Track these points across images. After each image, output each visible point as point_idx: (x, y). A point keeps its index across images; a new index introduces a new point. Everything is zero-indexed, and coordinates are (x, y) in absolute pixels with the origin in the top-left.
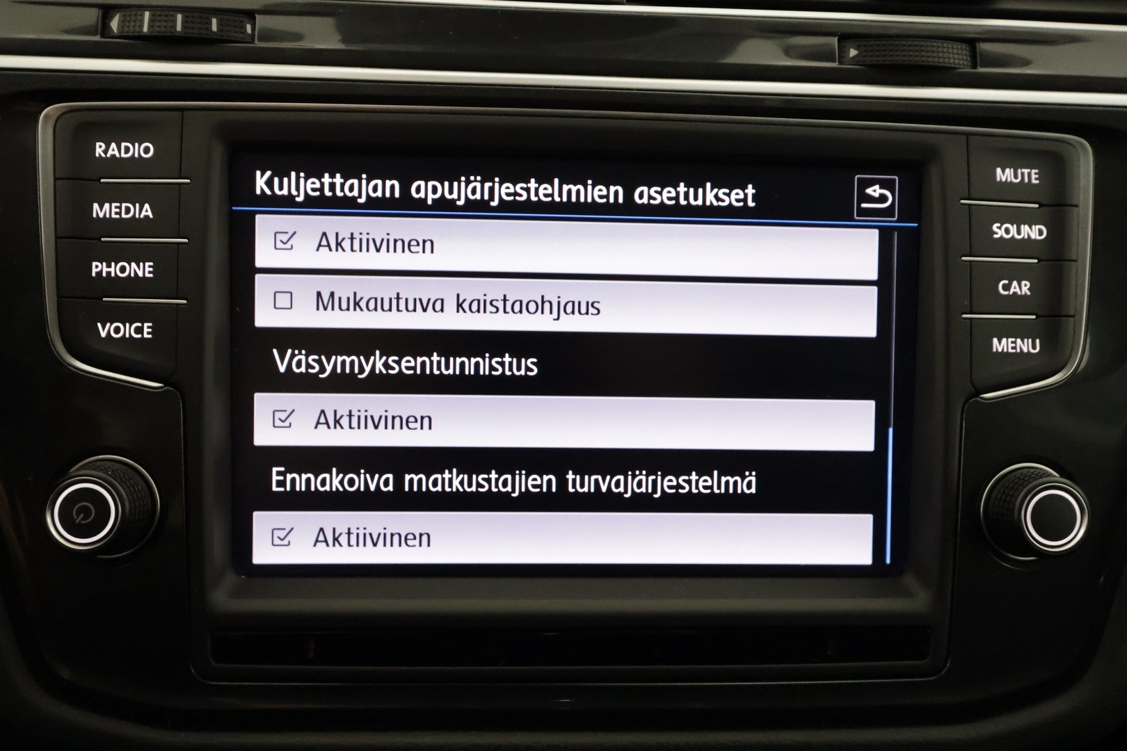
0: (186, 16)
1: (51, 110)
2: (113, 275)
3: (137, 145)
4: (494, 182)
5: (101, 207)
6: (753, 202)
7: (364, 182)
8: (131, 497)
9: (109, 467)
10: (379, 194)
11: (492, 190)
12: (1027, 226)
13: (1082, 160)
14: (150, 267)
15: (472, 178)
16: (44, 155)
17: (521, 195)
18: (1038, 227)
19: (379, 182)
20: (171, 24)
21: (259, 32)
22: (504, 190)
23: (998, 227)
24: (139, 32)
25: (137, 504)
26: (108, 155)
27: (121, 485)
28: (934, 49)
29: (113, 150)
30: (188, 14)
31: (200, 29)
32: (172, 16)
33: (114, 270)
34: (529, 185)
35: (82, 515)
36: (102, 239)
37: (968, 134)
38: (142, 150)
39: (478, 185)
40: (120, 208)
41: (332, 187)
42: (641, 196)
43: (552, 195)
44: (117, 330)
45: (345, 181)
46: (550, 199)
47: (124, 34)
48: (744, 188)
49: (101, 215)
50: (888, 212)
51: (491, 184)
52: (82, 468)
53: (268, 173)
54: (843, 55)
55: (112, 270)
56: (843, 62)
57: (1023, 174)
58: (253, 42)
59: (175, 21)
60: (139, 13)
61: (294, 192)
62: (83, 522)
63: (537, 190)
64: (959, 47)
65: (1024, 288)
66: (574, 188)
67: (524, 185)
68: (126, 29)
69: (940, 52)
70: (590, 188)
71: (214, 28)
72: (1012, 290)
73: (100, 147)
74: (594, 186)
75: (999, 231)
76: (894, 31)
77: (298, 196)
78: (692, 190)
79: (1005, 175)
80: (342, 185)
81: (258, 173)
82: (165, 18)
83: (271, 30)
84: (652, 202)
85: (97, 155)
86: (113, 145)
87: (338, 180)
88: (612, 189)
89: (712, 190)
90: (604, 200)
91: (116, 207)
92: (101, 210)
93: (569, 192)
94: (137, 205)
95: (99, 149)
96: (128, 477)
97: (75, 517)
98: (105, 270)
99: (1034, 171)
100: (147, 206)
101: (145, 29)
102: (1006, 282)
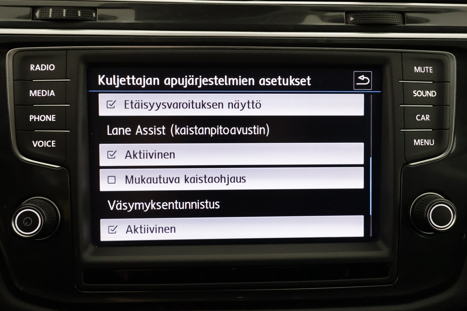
0: (67, 10)
1: (11, 52)
2: (38, 120)
3: (48, 65)
4: (199, 78)
5: (33, 92)
6: (310, 84)
7: (144, 79)
8: (47, 214)
9: (38, 202)
10: (151, 84)
11: (198, 81)
12: (428, 91)
13: (451, 62)
14: (54, 117)
15: (190, 76)
16: (9, 70)
17: (211, 83)
18: (432, 91)
19: (151, 79)
20: (61, 13)
21: (99, 15)
22: (204, 81)
23: (415, 92)
24: (48, 17)
25: (50, 217)
26: (36, 70)
27: (43, 210)
28: (387, 16)
29: (38, 67)
30: (68, 9)
31: (73, 15)
32: (61, 10)
33: (39, 118)
34: (214, 79)
35: (27, 223)
36: (34, 105)
37: (401, 52)
38: (50, 67)
39: (193, 79)
40: (41, 92)
41: (131, 81)
42: (262, 82)
43: (224, 83)
44: (41, 144)
45: (136, 78)
46: (223, 84)
47: (42, 18)
48: (306, 78)
49: (33, 95)
50: (368, 86)
51: (198, 79)
52: (27, 202)
53: (104, 76)
54: (347, 20)
55: (38, 118)
56: (347, 23)
57: (426, 69)
58: (96, 21)
59: (62, 13)
60: (48, 9)
61: (115, 84)
62: (27, 225)
63: (218, 80)
64: (397, 15)
65: (427, 118)
66: (233, 80)
67: (212, 79)
68: (42, 16)
69: (389, 18)
70: (240, 79)
71: (79, 15)
72: (422, 119)
73: (32, 66)
74: (242, 79)
75: (416, 94)
76: (369, 9)
77: (117, 85)
78: (284, 79)
79: (418, 69)
80: (135, 80)
81: (99, 76)
82: (58, 11)
83: (103, 15)
84: (267, 84)
85: (31, 70)
86: (38, 66)
87: (133, 78)
88: (250, 79)
89: (292, 79)
90: (246, 84)
91: (39, 92)
92: (33, 93)
93: (231, 81)
94: (48, 91)
95: (32, 67)
96: (46, 206)
97: (24, 223)
98: (35, 118)
99: (430, 68)
100: (52, 91)
101: (50, 16)
102: (419, 115)
